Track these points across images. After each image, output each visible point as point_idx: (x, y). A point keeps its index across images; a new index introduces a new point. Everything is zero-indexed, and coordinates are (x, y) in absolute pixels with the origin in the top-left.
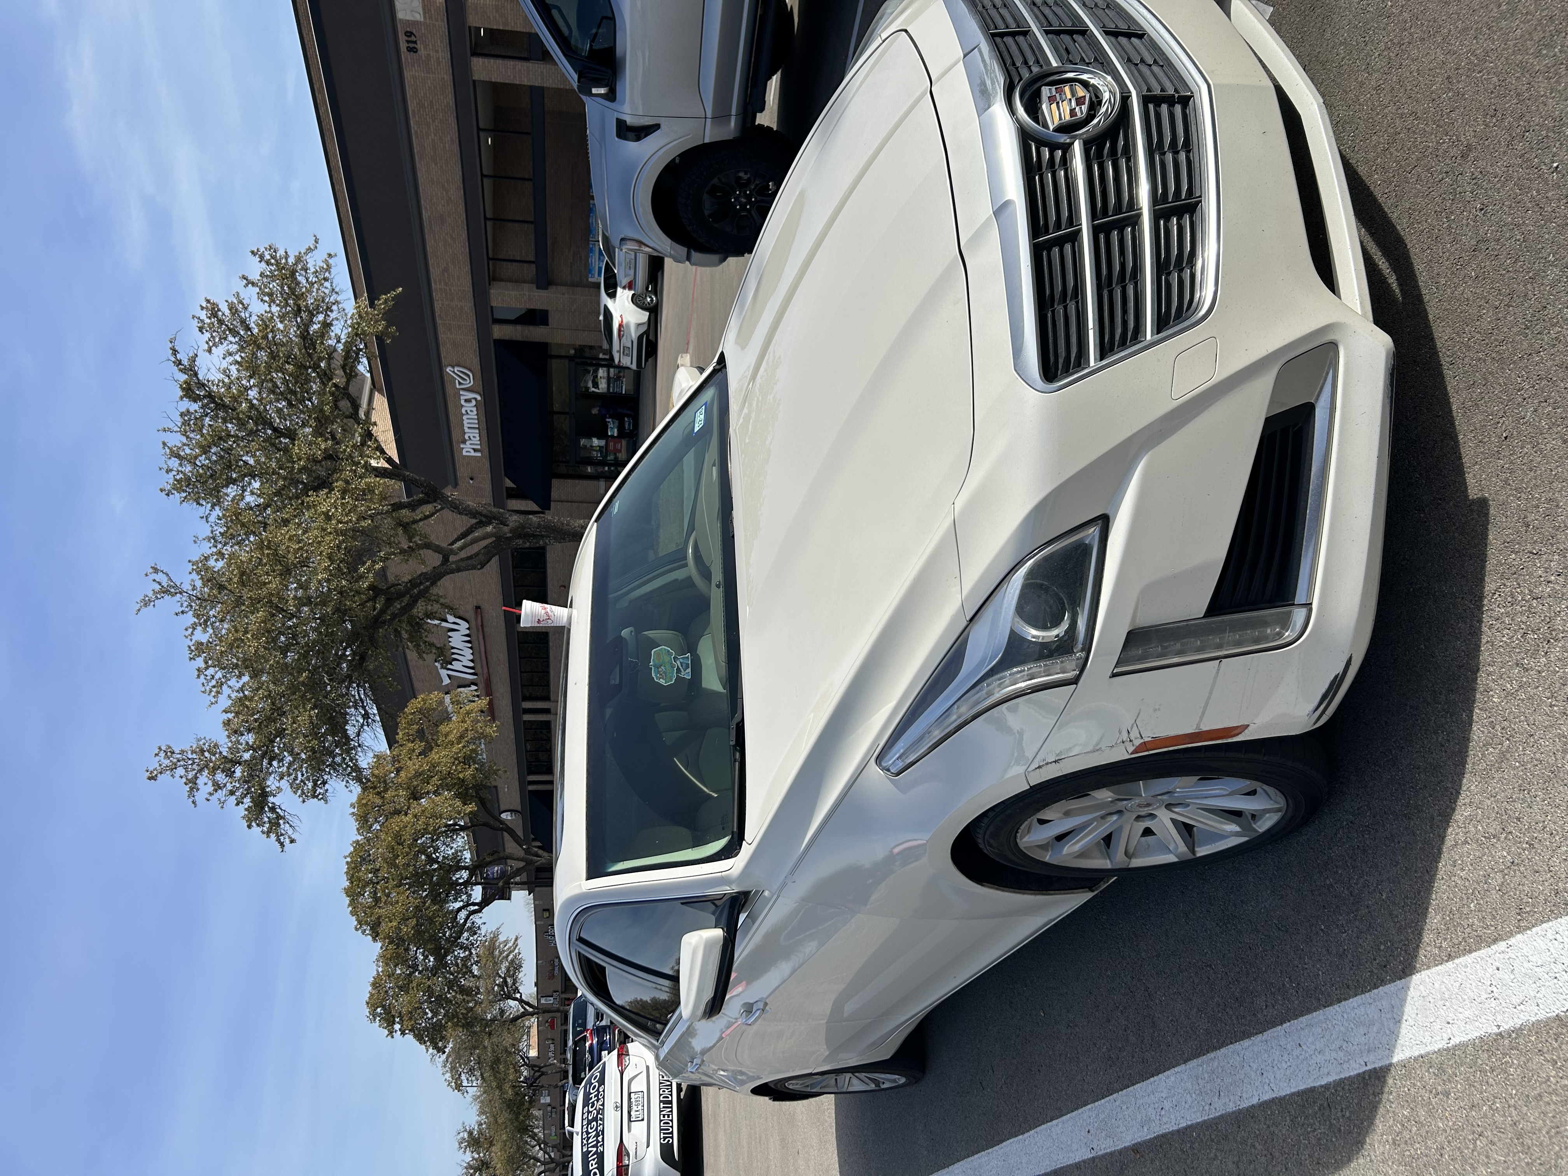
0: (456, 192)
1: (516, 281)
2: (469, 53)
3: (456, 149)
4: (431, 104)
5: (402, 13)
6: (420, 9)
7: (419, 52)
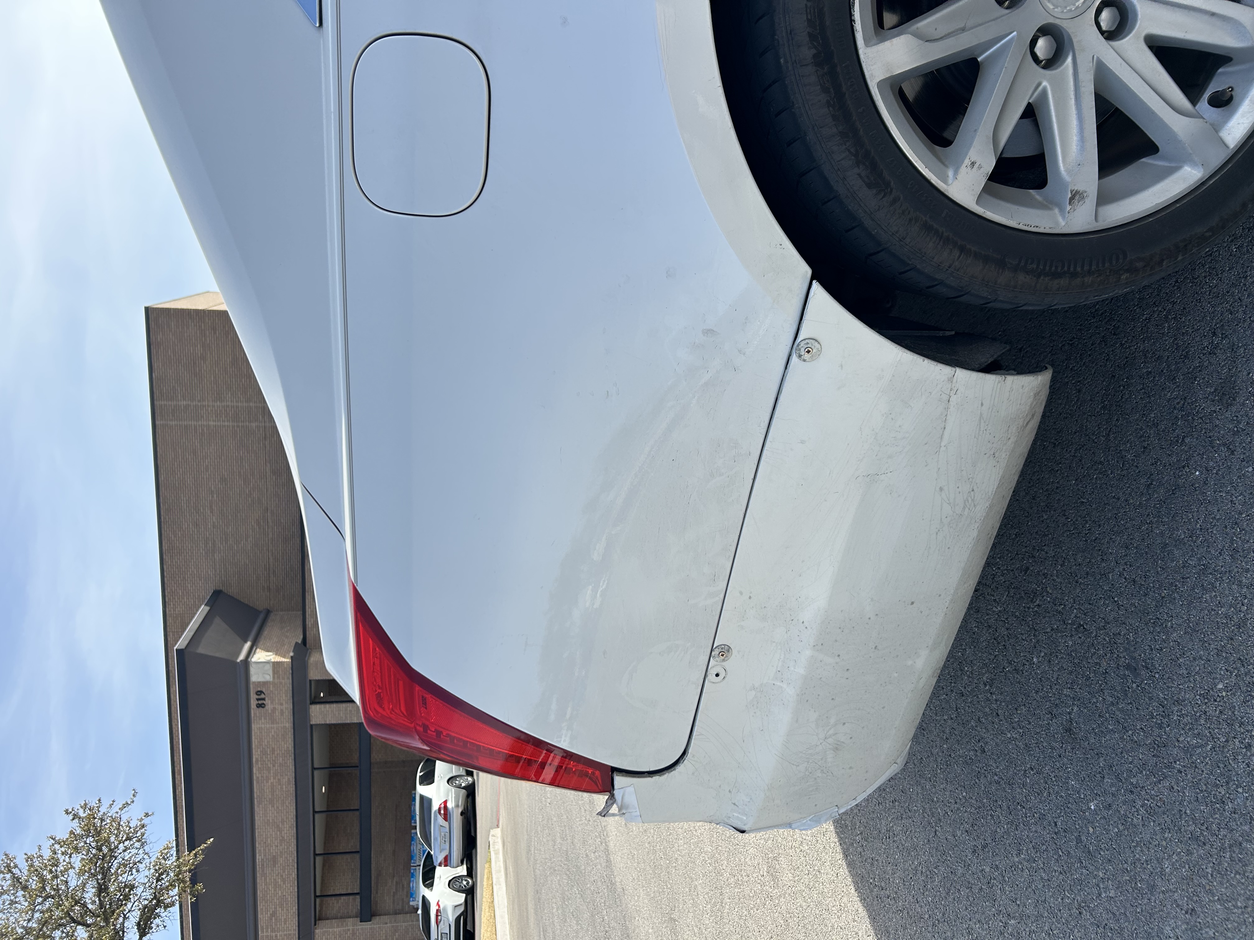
0: (289, 831)
1: (341, 918)
2: (308, 702)
3: (292, 788)
4: (273, 750)
5: (256, 676)
6: (271, 673)
7: (267, 707)
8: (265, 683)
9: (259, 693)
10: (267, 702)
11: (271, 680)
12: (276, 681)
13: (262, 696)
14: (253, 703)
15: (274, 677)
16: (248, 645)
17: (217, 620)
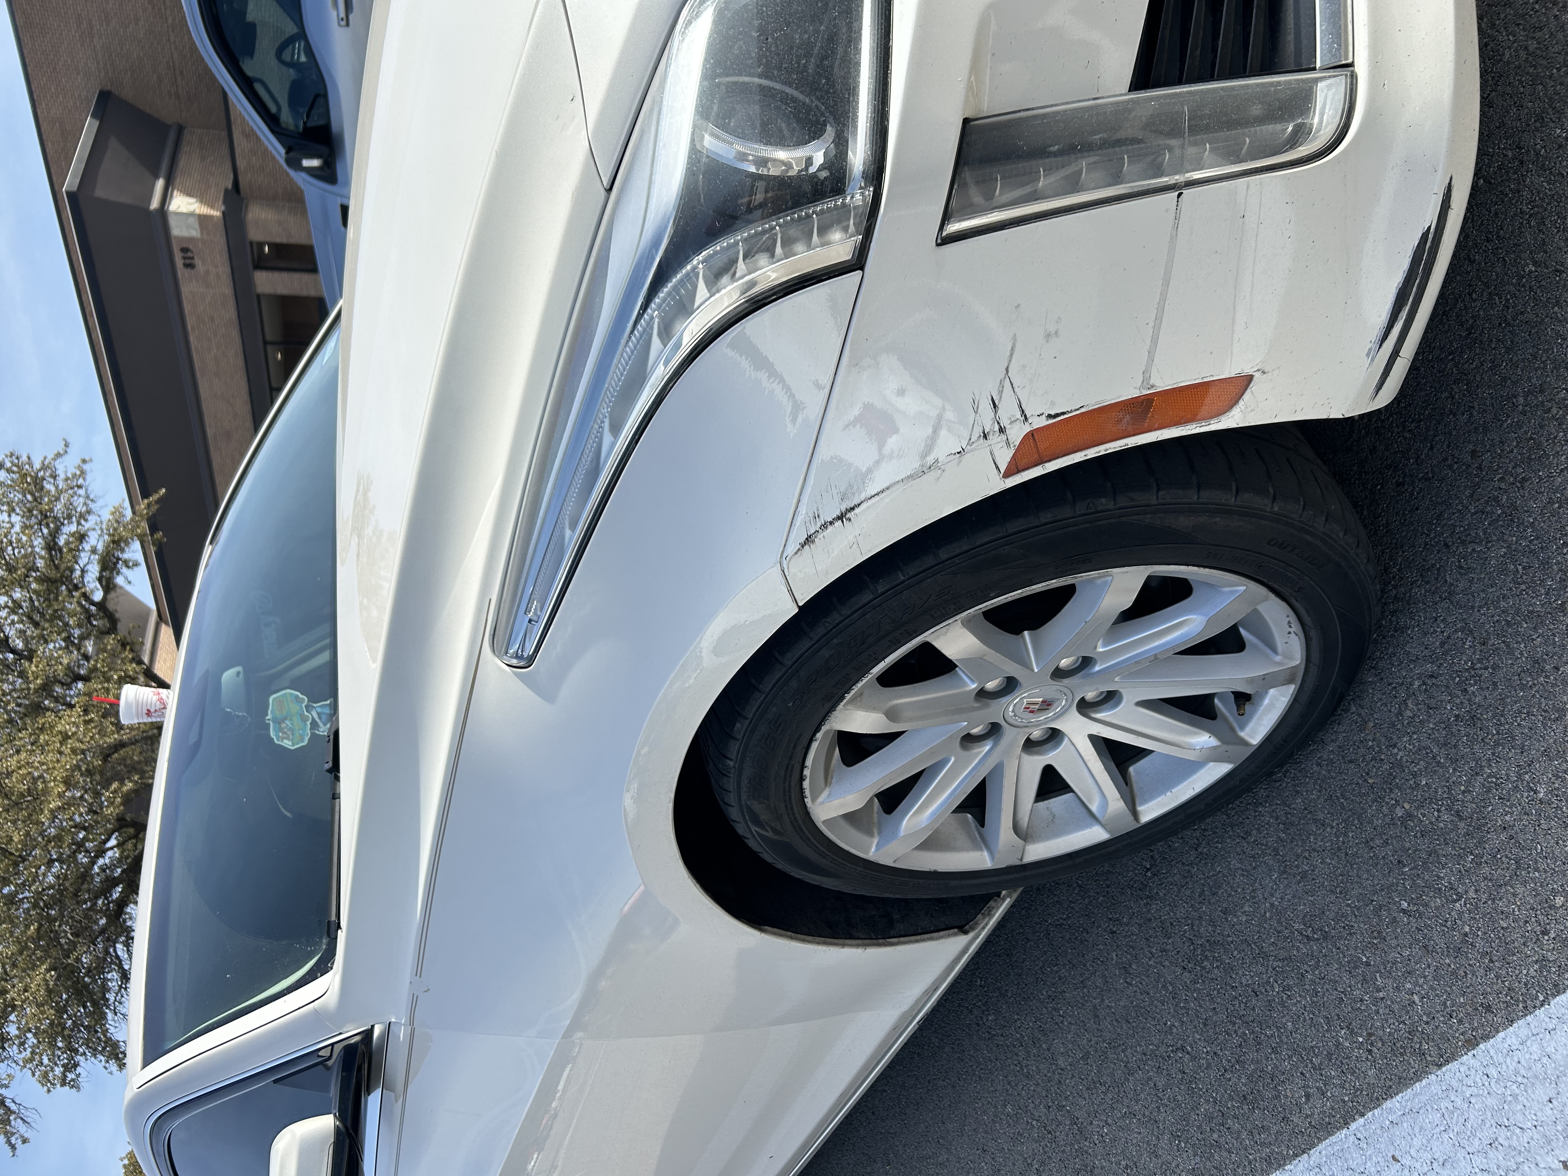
0: (243, 406)
2: (251, 266)
3: (241, 362)
4: (212, 319)
5: (177, 230)
6: (197, 226)
7: (197, 267)
8: (191, 240)
9: (185, 250)
10: (197, 261)
11: (199, 235)
12: (205, 237)
13: (189, 254)
14: (179, 262)
15: (202, 233)
16: (160, 184)
17: (113, 144)
